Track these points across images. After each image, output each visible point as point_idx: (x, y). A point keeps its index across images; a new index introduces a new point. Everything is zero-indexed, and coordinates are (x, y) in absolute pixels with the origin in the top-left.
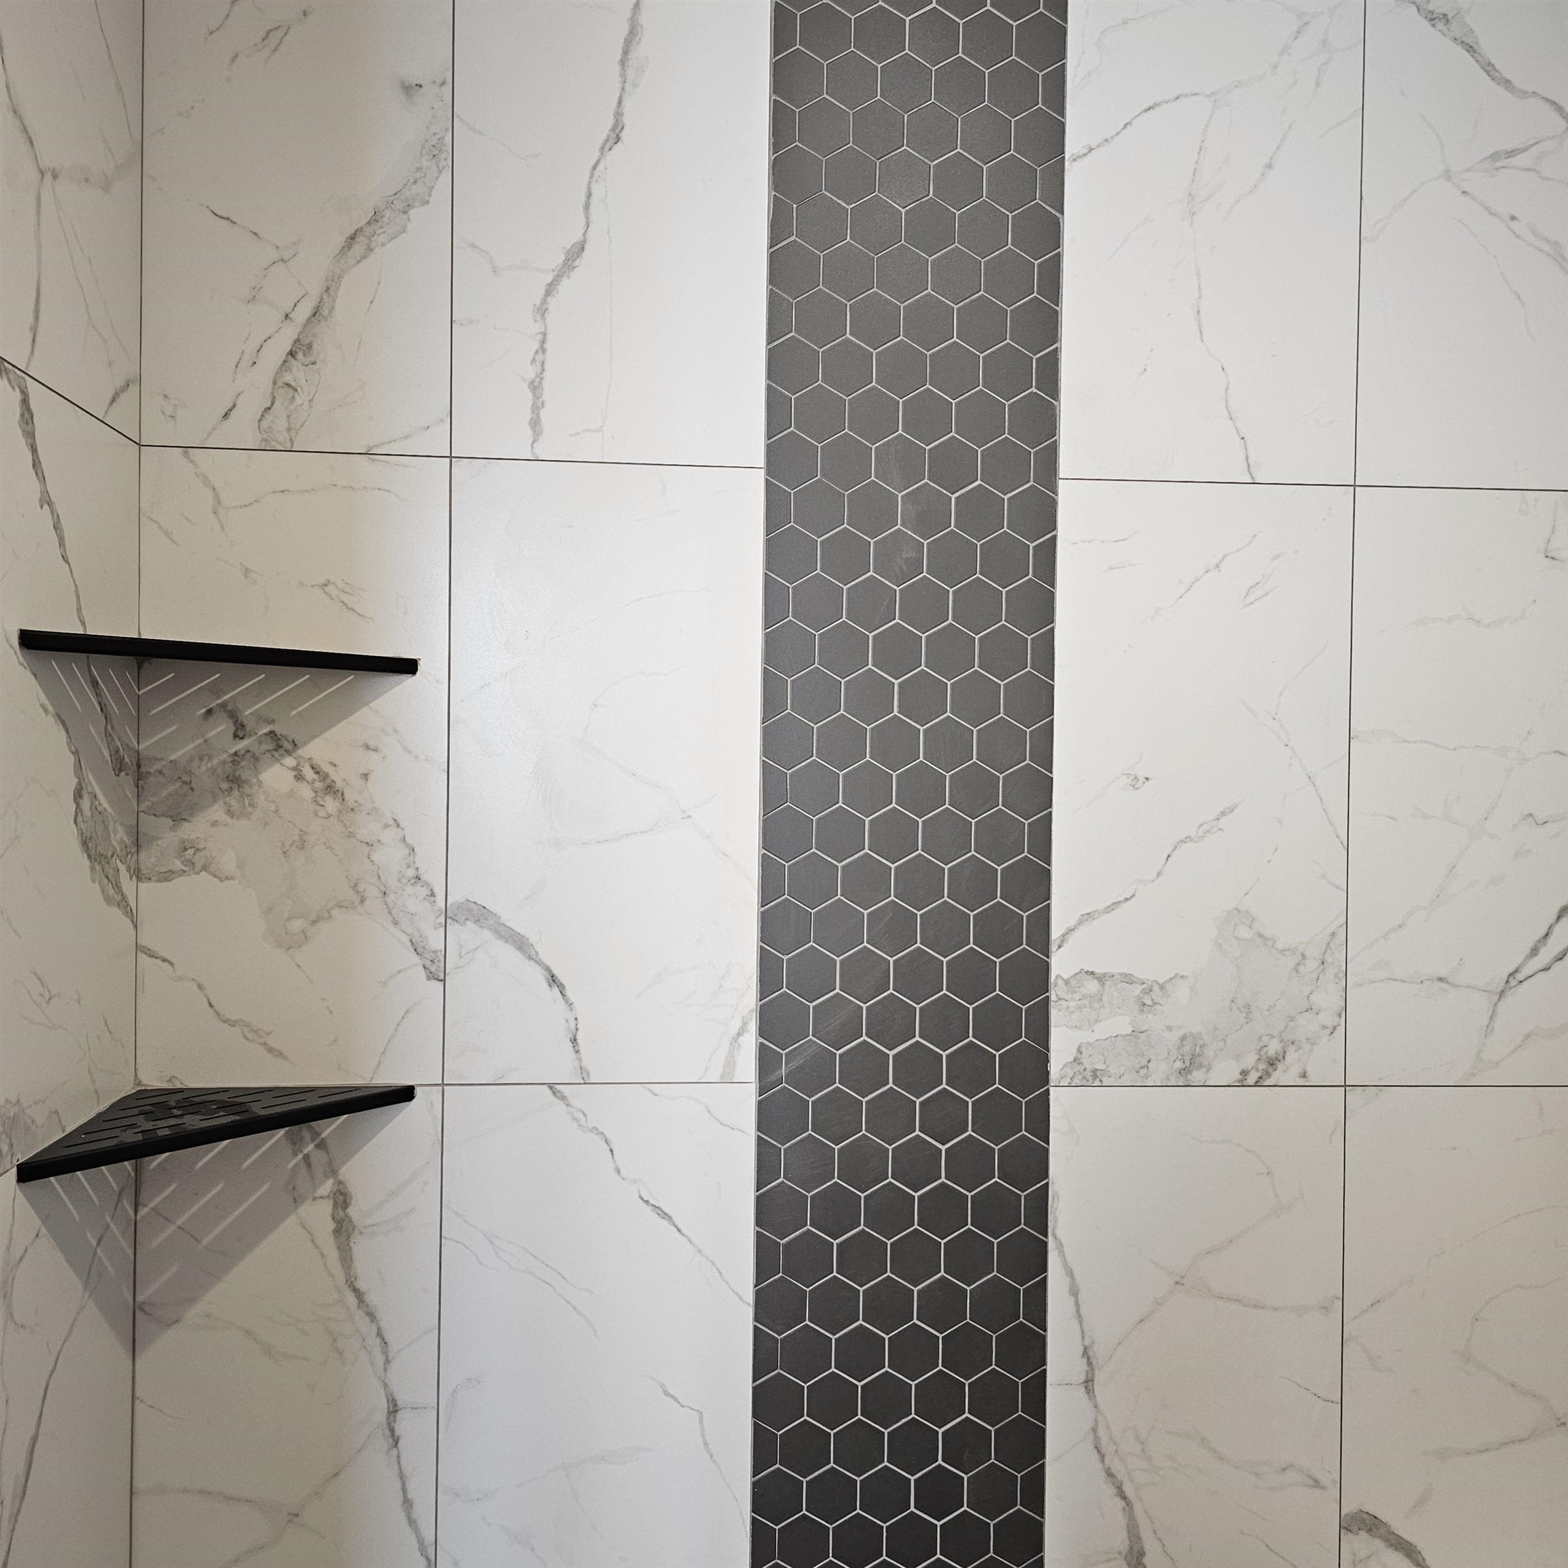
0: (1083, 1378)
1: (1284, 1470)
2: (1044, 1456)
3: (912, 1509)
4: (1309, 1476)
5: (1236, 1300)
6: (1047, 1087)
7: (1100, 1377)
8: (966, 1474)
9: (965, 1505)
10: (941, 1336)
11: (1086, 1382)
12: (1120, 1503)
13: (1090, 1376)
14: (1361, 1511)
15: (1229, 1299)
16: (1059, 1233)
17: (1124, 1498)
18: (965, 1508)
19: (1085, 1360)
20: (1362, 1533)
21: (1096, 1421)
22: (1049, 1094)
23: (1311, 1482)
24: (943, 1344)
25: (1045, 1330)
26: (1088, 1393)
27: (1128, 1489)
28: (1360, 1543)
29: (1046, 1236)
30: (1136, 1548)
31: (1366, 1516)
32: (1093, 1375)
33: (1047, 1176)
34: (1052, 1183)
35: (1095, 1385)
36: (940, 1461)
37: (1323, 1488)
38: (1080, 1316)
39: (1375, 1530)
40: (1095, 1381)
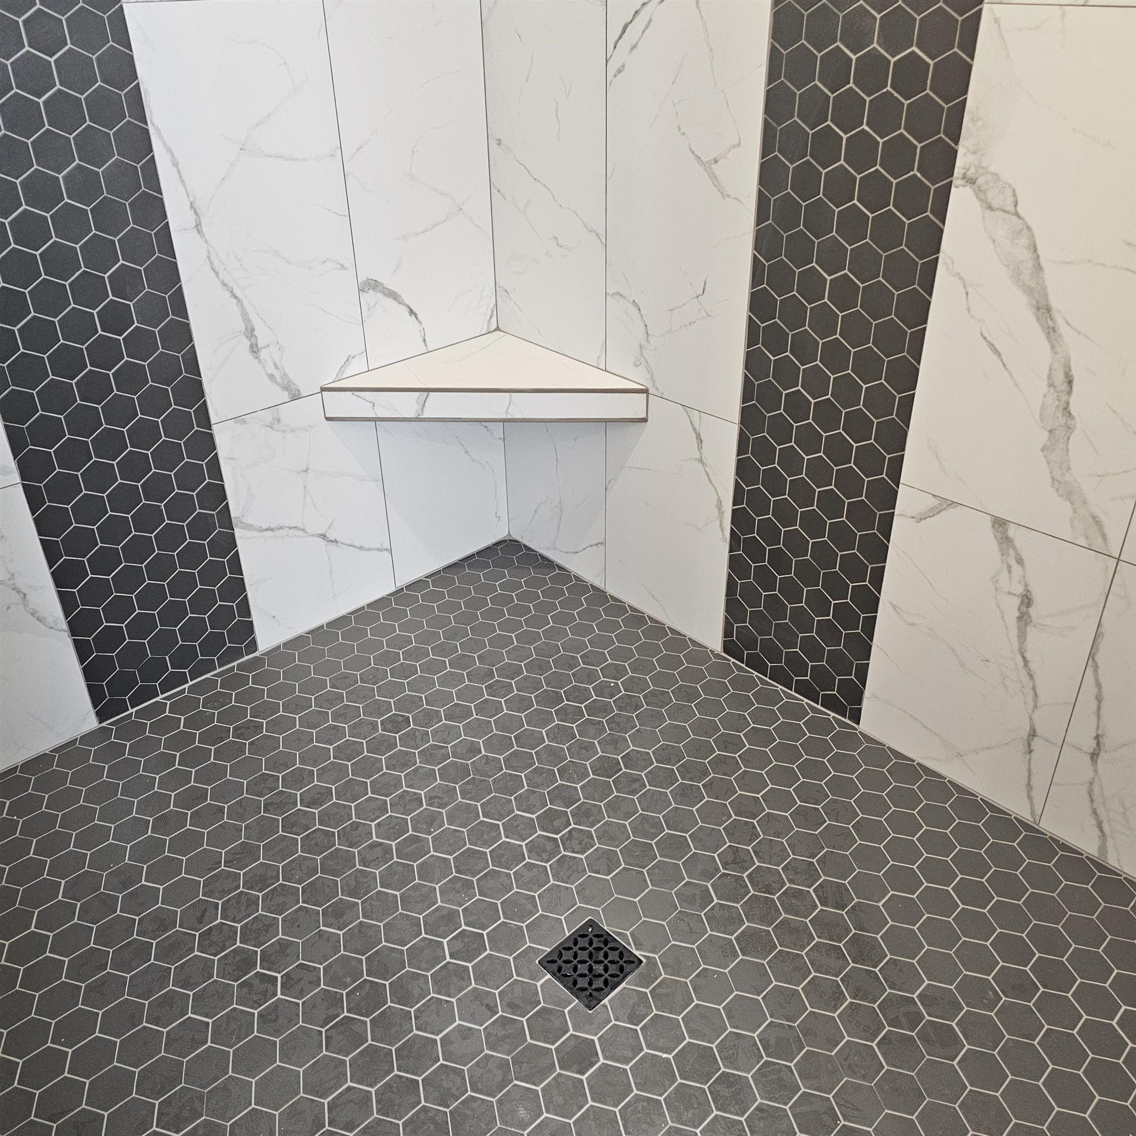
0: (194, 224)
1: (324, 262)
2: (179, 280)
3: (100, 332)
4: (338, 264)
5: (280, 157)
6: (119, 5)
7: (205, 221)
8: (131, 302)
9: (136, 322)
10: (88, 209)
11: (197, 226)
12: (234, 301)
13: (198, 222)
14: (368, 279)
15: (275, 156)
16: (155, 121)
17: (236, 297)
18: (136, 324)
19: (193, 211)
20: (371, 291)
21: (208, 252)
22: (123, 10)
23: (340, 267)
24: (91, 214)
25: (161, 194)
26: (200, 234)
27: (238, 293)
28: (370, 297)
29: (147, 124)
30: (249, 327)
31: (371, 281)
32: (200, 221)
33: (137, 78)
34: (142, 82)
35: (203, 228)
36: (111, 297)
37: (346, 269)
38: (183, 181)
39: (376, 288)
40: (203, 225)
